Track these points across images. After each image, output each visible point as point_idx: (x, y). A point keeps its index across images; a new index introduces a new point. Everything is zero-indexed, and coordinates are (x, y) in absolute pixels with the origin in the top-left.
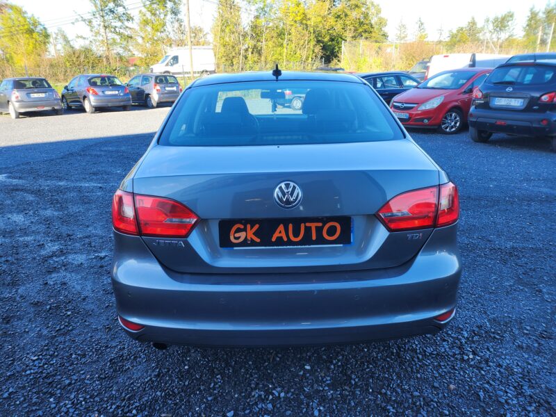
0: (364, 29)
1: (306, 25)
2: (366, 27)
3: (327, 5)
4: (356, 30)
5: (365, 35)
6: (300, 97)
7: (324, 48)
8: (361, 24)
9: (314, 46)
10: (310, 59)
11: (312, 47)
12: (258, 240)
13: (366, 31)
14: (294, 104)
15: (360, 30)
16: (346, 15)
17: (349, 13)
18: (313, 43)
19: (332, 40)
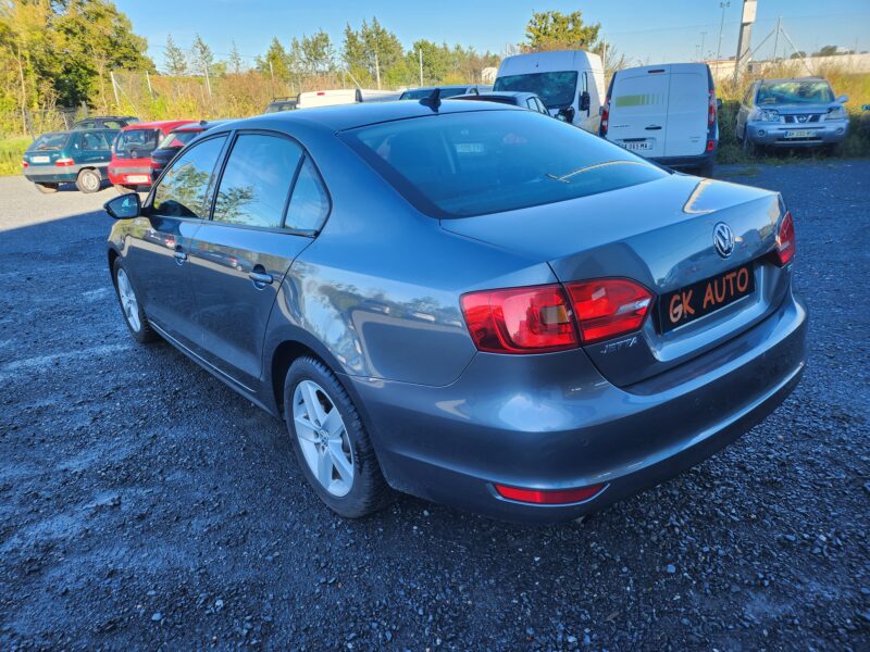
0: (125, 54)
1: (13, 44)
2: (125, 50)
3: (41, 10)
4: (109, 55)
5: (127, 64)
6: (93, 168)
7: (59, 85)
8: (114, 44)
9: (39, 81)
10: (36, 105)
11: (34, 84)
12: (692, 311)
13: (126, 57)
14: (85, 183)
15: (117, 55)
16: (83, 29)
17: (88, 25)
18: (33, 77)
19: (67, 71)
